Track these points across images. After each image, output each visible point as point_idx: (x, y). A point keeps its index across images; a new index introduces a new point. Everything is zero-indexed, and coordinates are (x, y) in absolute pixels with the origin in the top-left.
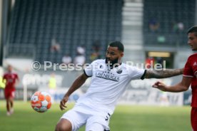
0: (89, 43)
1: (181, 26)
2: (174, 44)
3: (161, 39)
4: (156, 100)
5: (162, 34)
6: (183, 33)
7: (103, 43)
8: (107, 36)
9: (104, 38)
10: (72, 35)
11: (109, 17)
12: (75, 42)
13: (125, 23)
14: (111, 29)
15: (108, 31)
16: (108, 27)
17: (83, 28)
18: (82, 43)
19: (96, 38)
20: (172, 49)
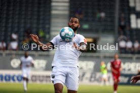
0: (22, 30)
1: (103, 15)
2: (97, 31)
3: (86, 26)
4: (90, 81)
5: (86, 22)
6: (105, 21)
7: (34, 30)
8: (38, 24)
9: (35, 26)
10: (7, 23)
11: (39, 7)
12: (10, 29)
13: (54, 12)
14: (41, 17)
15: (38, 19)
16: (39, 16)
17: (17, 17)
18: (16, 29)
19: (28, 26)
20: (95, 35)
